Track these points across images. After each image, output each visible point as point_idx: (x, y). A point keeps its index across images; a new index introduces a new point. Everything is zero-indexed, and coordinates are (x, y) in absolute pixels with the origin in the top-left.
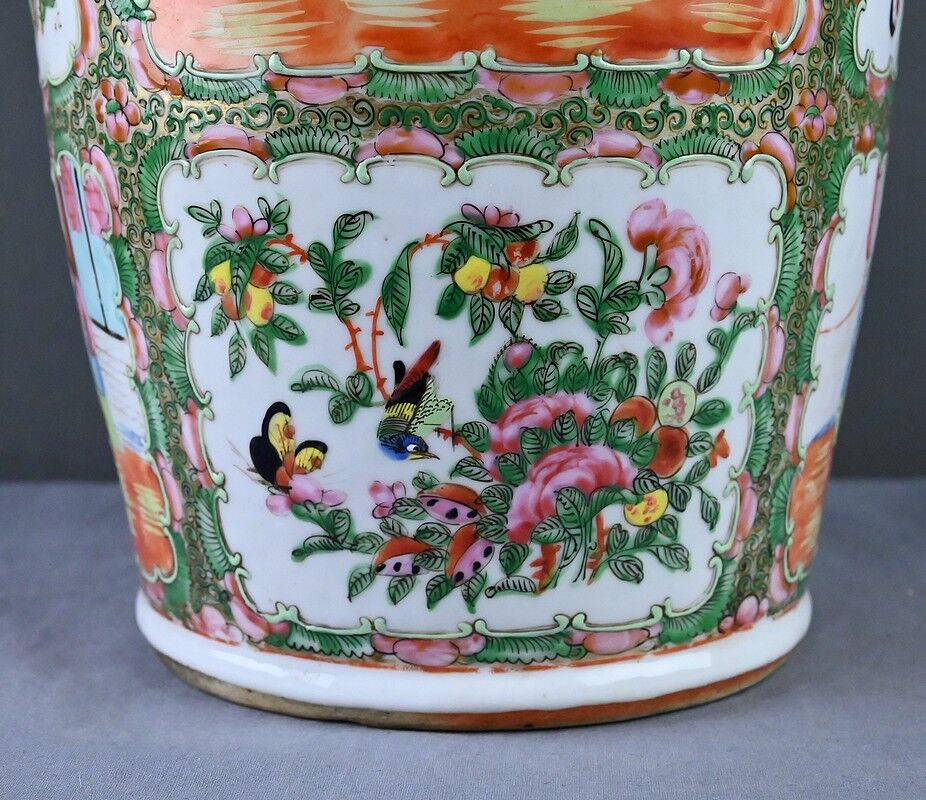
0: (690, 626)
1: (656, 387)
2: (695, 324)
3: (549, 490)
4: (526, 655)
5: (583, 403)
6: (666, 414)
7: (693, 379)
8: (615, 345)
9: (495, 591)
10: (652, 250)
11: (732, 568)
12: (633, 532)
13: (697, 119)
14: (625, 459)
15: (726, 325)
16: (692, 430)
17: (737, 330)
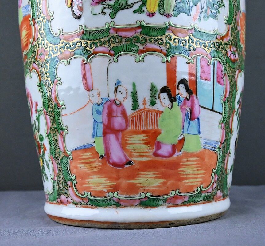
0: (52, 197)
1: (35, 131)
7: (37, 129)
11: (56, 185)
15: (37, 114)
16: (40, 142)
17: (39, 116)
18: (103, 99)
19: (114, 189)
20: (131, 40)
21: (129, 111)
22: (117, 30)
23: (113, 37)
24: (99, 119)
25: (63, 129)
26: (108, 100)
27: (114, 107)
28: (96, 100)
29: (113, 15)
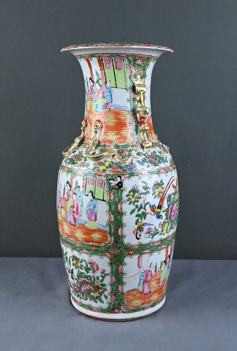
0: (105, 310)
1: (94, 280)
2: (98, 274)
3: (85, 289)
4: (86, 307)
5: (86, 279)
6: (96, 284)
7: (100, 280)
8: (89, 274)
9: (82, 298)
10: (91, 264)
11: (111, 305)
12: (95, 297)
13: (95, 251)
14: (92, 288)
15: (103, 275)
16: (101, 286)
17: (105, 276)
18: (145, 271)
19: (143, 303)
20: (157, 246)
21: (153, 273)
22: (153, 243)
23: (152, 246)
24: (142, 278)
25: (123, 283)
26: (147, 271)
27: (149, 273)
28: (142, 271)
29: (152, 238)
